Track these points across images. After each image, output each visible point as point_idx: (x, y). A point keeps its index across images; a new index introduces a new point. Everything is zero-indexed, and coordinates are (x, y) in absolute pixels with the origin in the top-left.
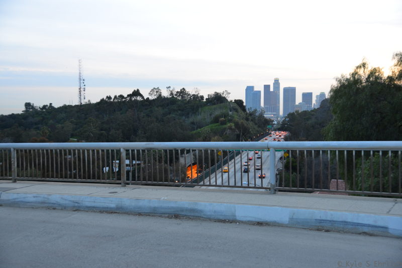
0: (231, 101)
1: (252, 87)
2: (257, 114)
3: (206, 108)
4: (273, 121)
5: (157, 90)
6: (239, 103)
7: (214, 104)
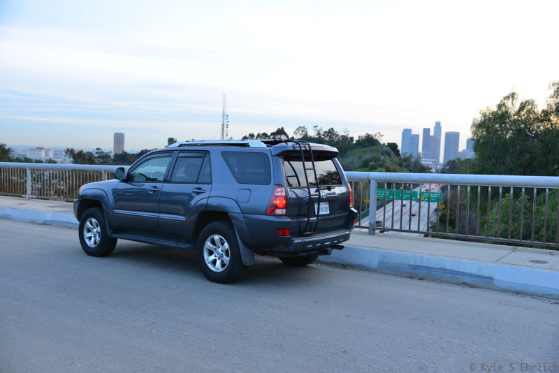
0: (384, 144)
1: (410, 130)
2: (413, 160)
3: (356, 151)
4: (431, 169)
5: (303, 129)
6: (393, 146)
7: (365, 147)
